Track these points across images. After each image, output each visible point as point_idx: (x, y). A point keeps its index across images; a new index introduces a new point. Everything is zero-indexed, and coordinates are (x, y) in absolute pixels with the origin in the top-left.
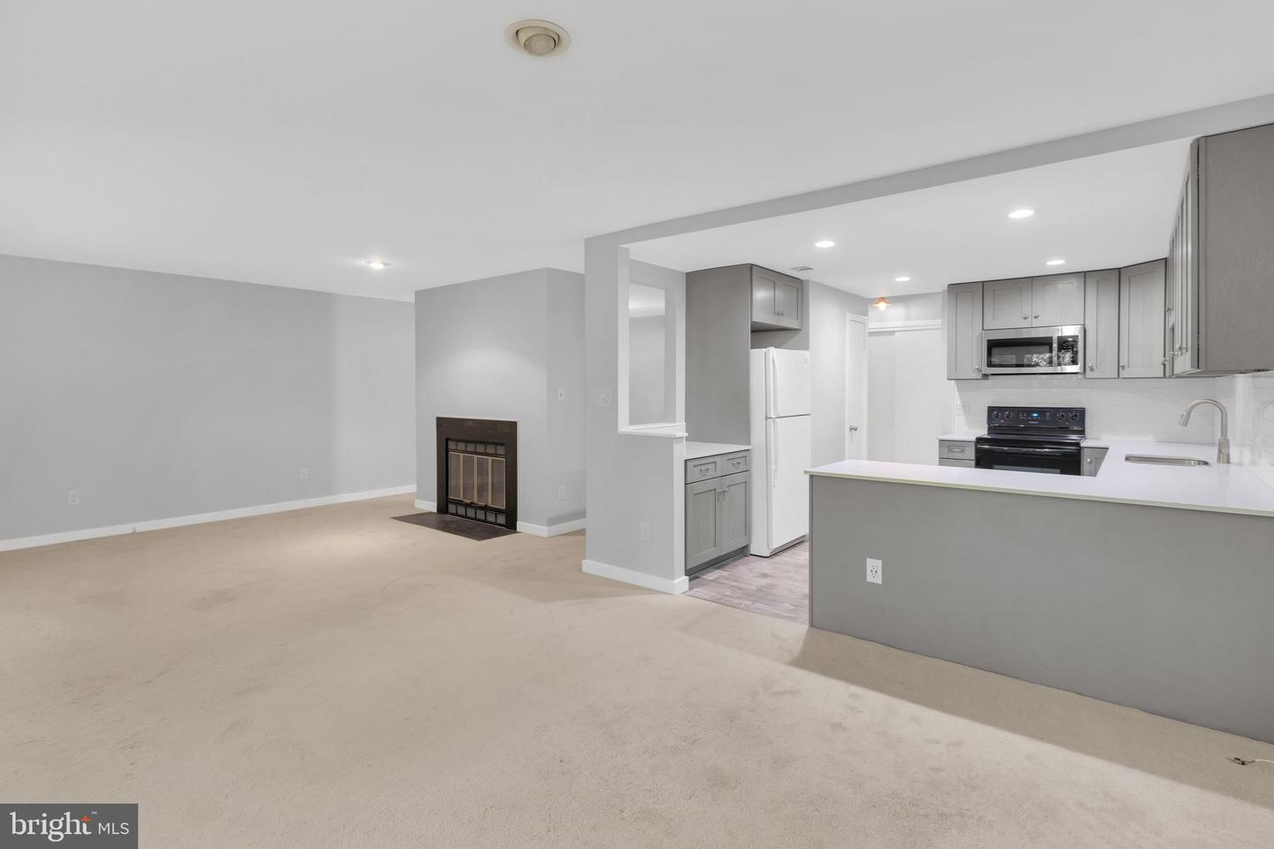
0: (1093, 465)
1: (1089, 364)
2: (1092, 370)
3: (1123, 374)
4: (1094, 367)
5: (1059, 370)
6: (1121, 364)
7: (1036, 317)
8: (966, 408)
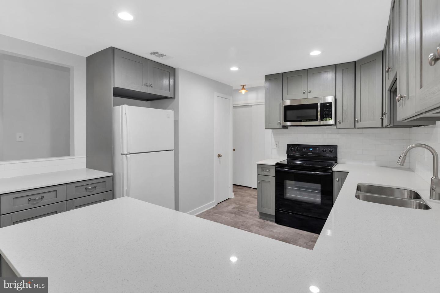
0: (340, 182)
1: (338, 120)
2: (340, 123)
3: (358, 125)
4: (341, 121)
5: (322, 123)
6: (356, 120)
7: (310, 92)
8: (277, 145)
